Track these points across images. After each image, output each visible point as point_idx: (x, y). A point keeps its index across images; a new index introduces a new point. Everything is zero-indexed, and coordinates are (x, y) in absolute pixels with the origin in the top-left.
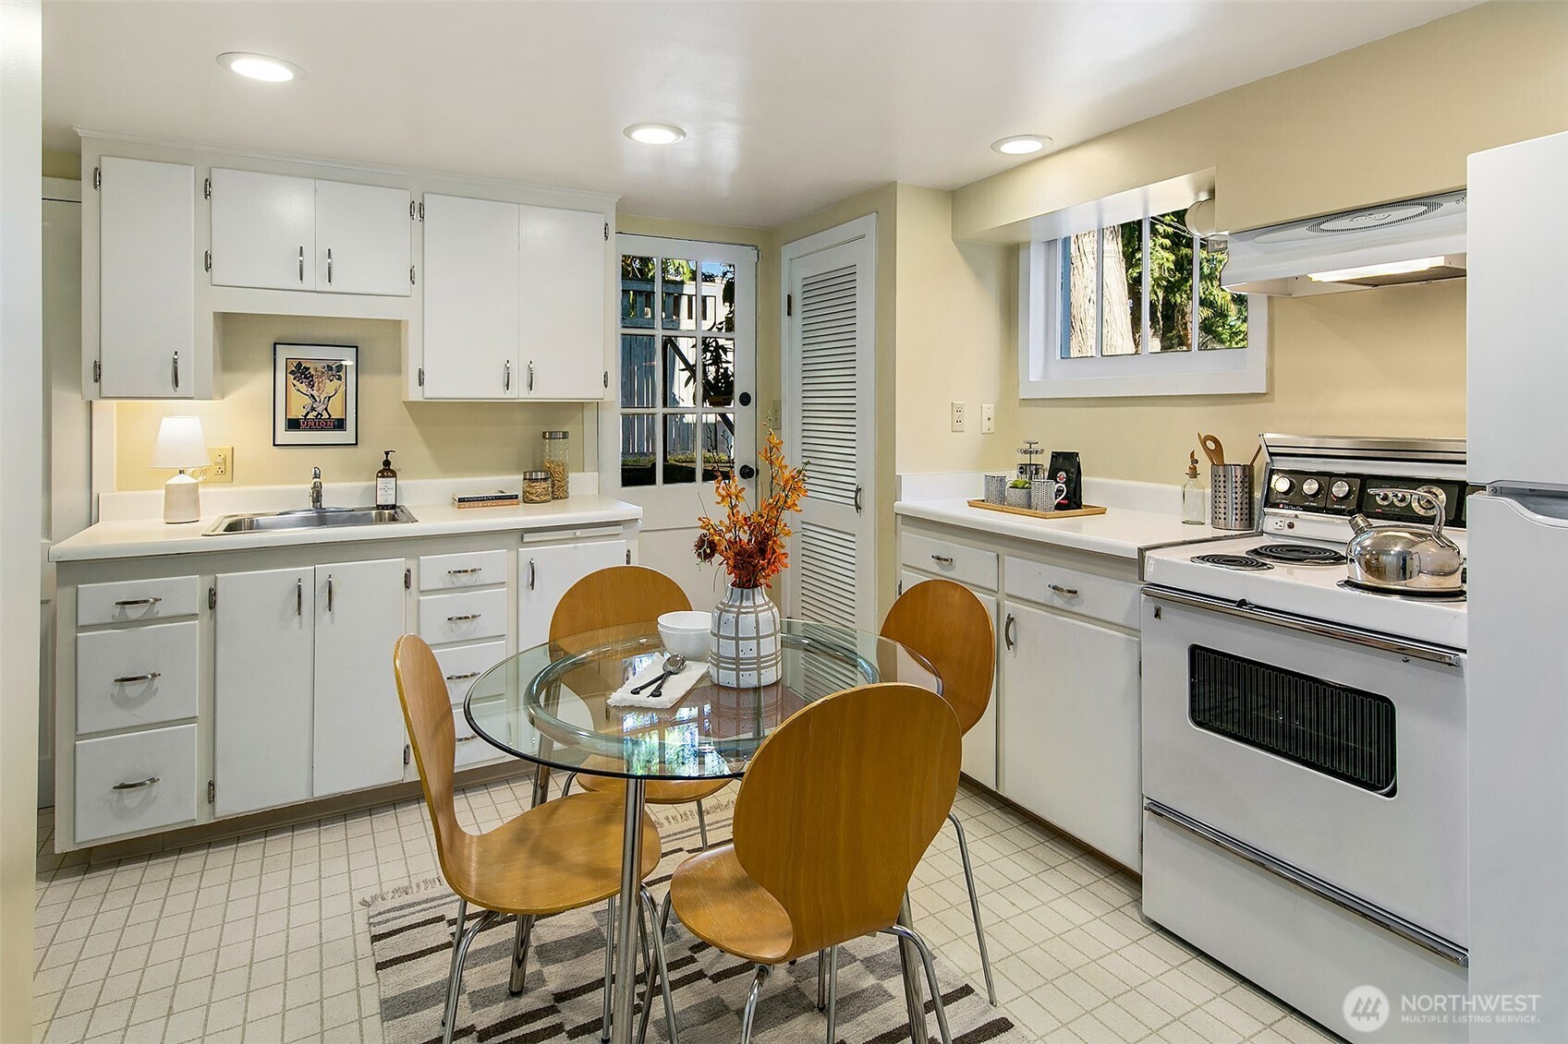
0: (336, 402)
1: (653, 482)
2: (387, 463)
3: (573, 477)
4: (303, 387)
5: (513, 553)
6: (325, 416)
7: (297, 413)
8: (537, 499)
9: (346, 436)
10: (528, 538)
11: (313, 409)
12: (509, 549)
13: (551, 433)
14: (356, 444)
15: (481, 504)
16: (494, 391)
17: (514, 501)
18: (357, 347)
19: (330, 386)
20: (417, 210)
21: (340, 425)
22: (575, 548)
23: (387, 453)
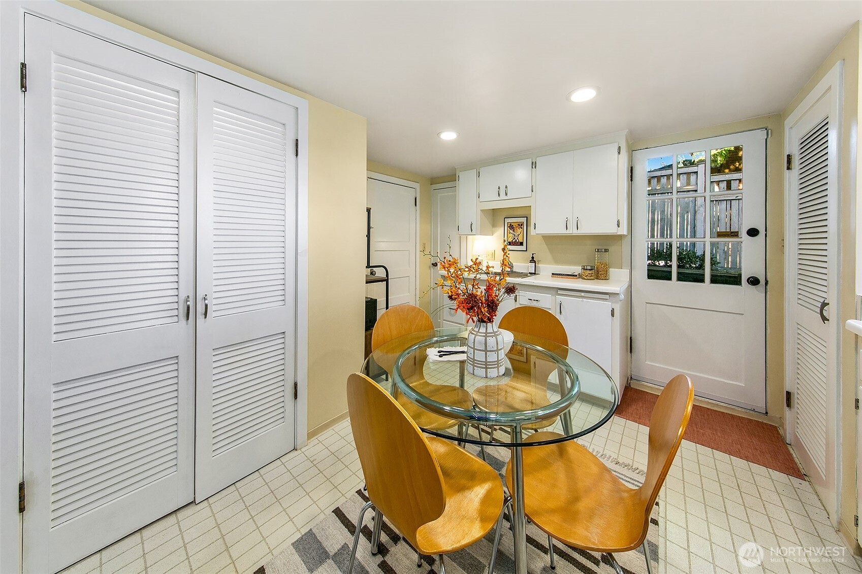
0: (520, 235)
1: (670, 279)
2: (533, 258)
3: (613, 271)
4: (511, 231)
5: (554, 297)
6: (518, 241)
7: (510, 240)
8: (586, 278)
9: (524, 248)
10: (560, 292)
11: (514, 239)
12: (552, 295)
13: (598, 249)
14: (526, 250)
15: (560, 276)
16: (561, 231)
17: (575, 277)
18: (527, 217)
19: (519, 231)
20: (534, 165)
21: (521, 244)
22: (583, 301)
23: (533, 254)
